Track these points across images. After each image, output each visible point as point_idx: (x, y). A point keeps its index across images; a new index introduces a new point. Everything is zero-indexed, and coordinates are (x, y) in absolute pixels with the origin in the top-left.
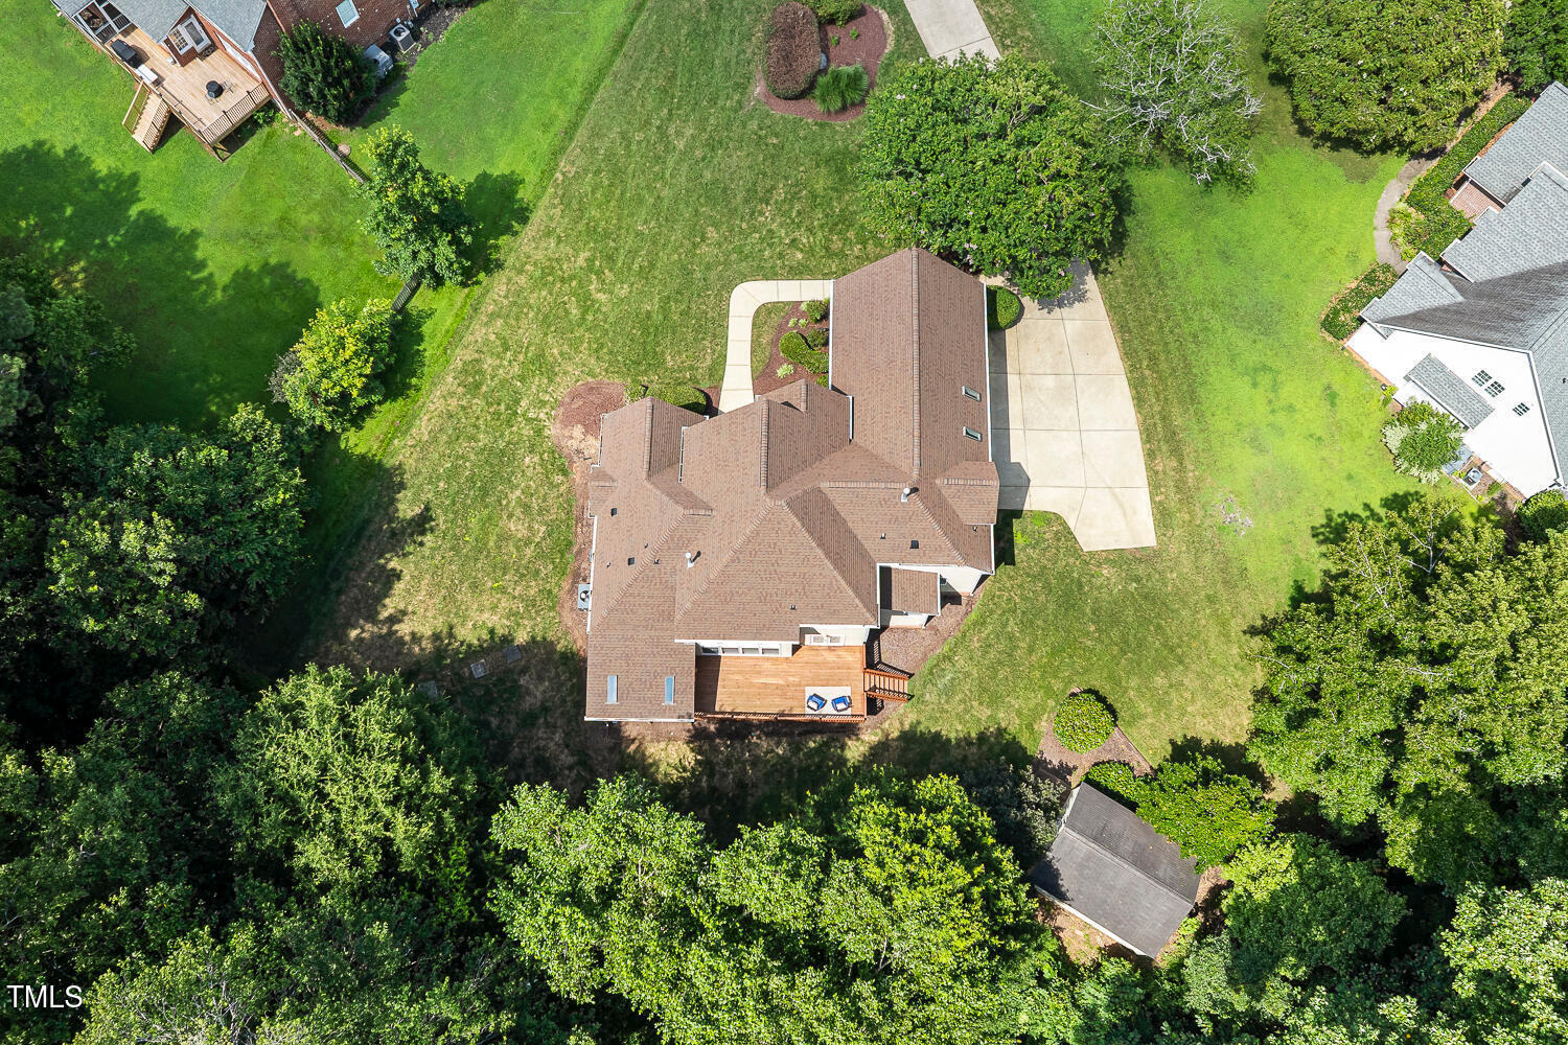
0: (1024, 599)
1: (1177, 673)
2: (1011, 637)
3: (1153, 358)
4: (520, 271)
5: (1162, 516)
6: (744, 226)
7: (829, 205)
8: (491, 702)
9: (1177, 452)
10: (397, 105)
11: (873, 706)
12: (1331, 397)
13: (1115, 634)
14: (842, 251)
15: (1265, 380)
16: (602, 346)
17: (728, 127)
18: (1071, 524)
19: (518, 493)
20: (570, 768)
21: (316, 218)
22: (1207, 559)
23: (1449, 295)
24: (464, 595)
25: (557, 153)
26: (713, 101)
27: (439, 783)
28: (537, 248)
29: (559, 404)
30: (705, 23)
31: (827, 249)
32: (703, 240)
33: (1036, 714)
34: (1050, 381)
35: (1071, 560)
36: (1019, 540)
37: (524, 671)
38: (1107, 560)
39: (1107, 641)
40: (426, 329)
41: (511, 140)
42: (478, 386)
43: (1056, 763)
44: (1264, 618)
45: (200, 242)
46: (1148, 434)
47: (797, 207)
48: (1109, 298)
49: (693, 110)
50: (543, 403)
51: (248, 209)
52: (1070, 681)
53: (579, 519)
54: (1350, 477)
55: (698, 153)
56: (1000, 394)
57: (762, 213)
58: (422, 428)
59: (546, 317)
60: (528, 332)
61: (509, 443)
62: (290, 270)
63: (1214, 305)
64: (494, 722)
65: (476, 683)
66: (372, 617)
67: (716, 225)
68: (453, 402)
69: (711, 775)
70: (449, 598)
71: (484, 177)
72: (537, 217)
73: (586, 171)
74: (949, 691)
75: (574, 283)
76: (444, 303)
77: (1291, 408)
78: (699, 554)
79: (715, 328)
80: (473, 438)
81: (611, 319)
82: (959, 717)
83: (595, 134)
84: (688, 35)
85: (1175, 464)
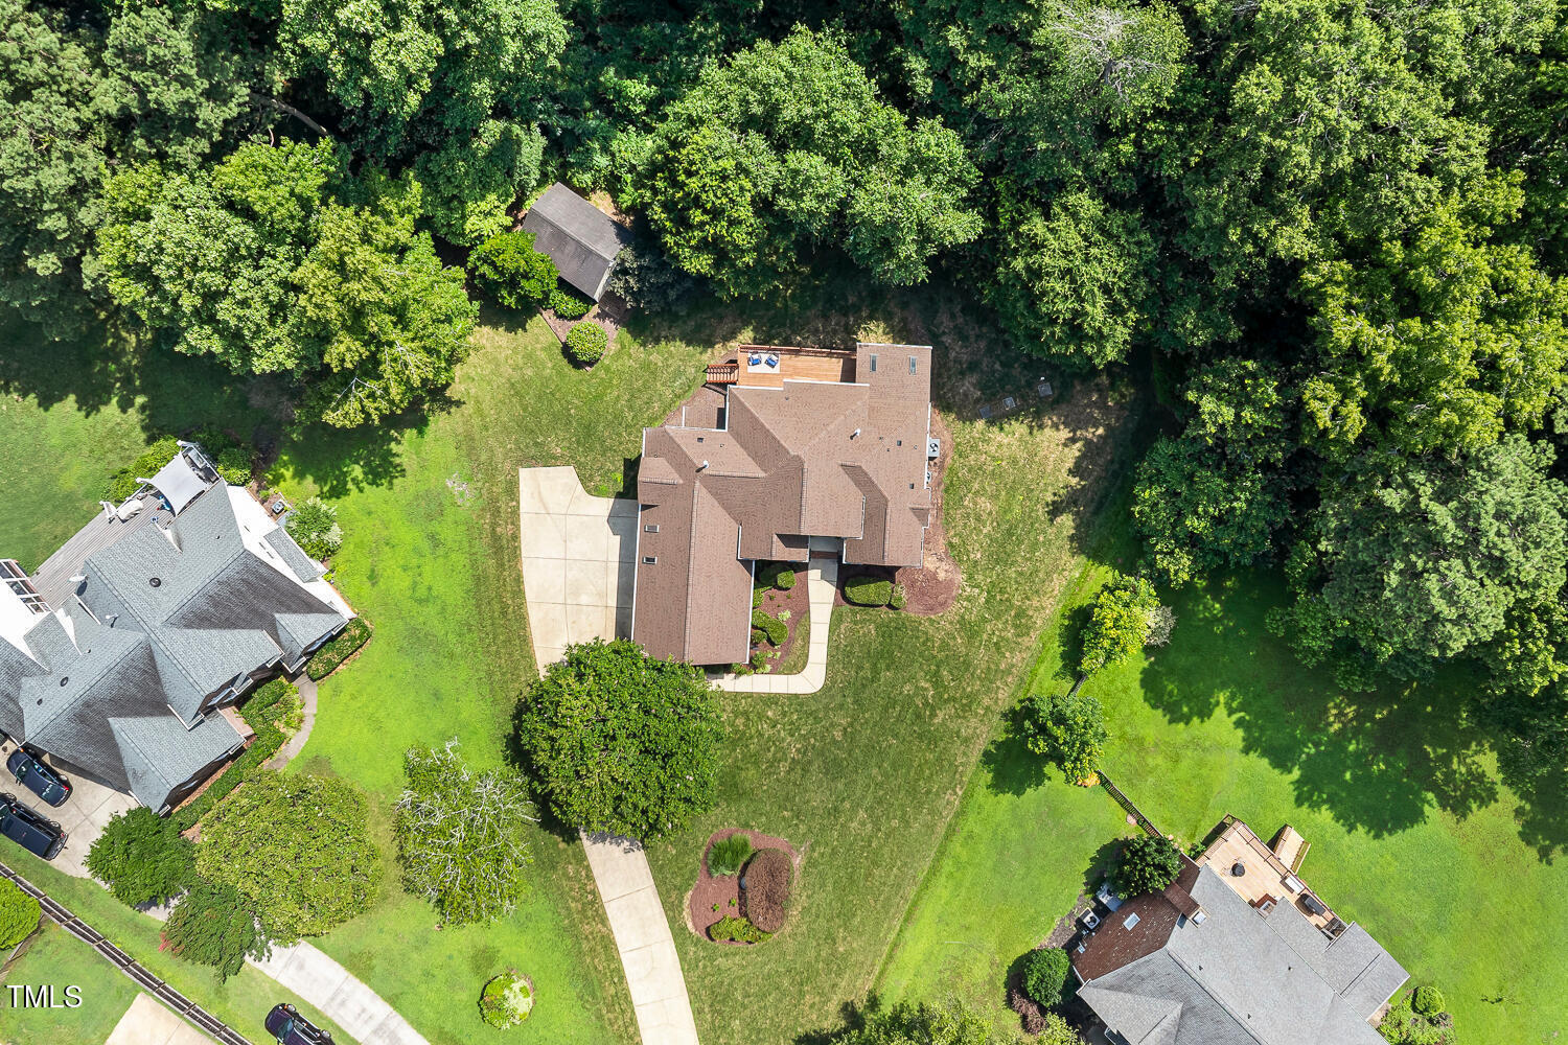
0: (619, 435)
1: (516, 376)
2: (631, 408)
3: (504, 613)
4: (987, 708)
5: (512, 489)
6: (812, 741)
7: (744, 756)
8: (1000, 380)
9: (495, 538)
10: (1092, 860)
11: (733, 364)
12: (373, 577)
13: (557, 407)
14: (736, 717)
15: (422, 592)
16: (924, 644)
17: (823, 829)
18: (580, 486)
19: (985, 531)
20: (944, 333)
21: (1150, 761)
22: (483, 457)
23: (285, 619)
24: (1022, 455)
25: (961, 814)
26: (834, 852)
27: (1019, 264)
28: (976, 728)
29: (957, 598)
30: (840, 927)
31: (748, 719)
32: (845, 729)
33: (618, 355)
34: (584, 599)
35: (583, 460)
36: (619, 477)
37: (977, 401)
38: (556, 458)
39: (563, 402)
40: (1059, 664)
41: (998, 825)
42: (1017, 616)
43: (607, 322)
44: (449, 413)
45: (1241, 745)
46: (515, 553)
47: (770, 755)
48: (531, 666)
49: (851, 845)
50: (968, 599)
51: (1204, 772)
52: (593, 376)
53: (940, 509)
54: (369, 513)
55: (847, 805)
56: (625, 591)
57: (798, 750)
58: (1057, 584)
59: (967, 669)
60: (981, 658)
61: (993, 569)
62: (1168, 717)
63: (452, 656)
64: (997, 366)
65: (1011, 393)
66: (1088, 443)
67: (835, 742)
68: (1035, 603)
69: (847, 324)
70: (1033, 455)
71: (1019, 792)
72: (976, 756)
73: (937, 794)
74: (678, 373)
75: (946, 696)
76: (1046, 685)
77: (405, 569)
78: (852, 438)
79: (838, 654)
80: (1021, 574)
81: (917, 665)
82: (671, 354)
83: (930, 828)
84: (854, 915)
85: (498, 529)
